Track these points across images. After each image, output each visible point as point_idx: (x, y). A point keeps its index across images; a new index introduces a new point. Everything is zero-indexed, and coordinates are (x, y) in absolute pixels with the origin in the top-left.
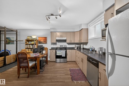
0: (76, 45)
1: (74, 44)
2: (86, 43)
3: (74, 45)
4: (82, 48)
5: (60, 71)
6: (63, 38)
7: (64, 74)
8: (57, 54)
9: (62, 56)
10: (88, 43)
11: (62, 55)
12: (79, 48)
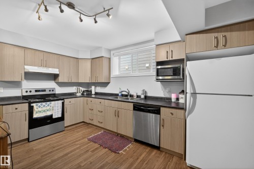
0: (81, 88)
1: (73, 86)
2: (105, 84)
3: (75, 88)
4: (93, 93)
5: (71, 152)
6: (50, 69)
7: (90, 153)
8: (35, 116)
9: (54, 117)
10: (109, 83)
11: (52, 116)
12: (85, 93)
